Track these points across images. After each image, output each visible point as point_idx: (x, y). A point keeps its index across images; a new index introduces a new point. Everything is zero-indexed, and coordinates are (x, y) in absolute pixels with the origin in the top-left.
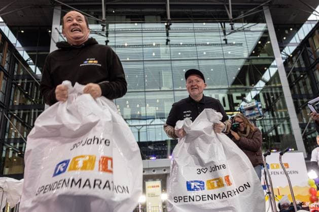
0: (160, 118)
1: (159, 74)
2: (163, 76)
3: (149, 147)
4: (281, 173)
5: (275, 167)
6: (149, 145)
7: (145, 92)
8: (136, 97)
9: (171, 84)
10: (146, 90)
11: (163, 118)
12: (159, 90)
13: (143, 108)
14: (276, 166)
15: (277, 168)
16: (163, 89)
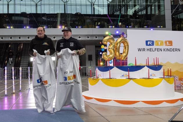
4: (164, 50)
5: (159, 44)
14: (161, 43)
15: (161, 45)
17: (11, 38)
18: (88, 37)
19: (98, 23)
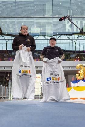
0: (43, 36)
1: (44, 6)
2: (46, 8)
3: (35, 53)
6: (35, 52)
7: (34, 17)
8: (28, 21)
9: (51, 13)
10: (35, 16)
11: (44, 36)
12: (43, 16)
13: (32, 28)
16: (46, 16)
17: (5, 68)
18: (70, 68)
19: (78, 57)
